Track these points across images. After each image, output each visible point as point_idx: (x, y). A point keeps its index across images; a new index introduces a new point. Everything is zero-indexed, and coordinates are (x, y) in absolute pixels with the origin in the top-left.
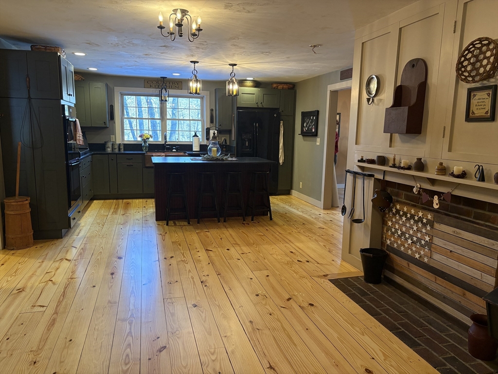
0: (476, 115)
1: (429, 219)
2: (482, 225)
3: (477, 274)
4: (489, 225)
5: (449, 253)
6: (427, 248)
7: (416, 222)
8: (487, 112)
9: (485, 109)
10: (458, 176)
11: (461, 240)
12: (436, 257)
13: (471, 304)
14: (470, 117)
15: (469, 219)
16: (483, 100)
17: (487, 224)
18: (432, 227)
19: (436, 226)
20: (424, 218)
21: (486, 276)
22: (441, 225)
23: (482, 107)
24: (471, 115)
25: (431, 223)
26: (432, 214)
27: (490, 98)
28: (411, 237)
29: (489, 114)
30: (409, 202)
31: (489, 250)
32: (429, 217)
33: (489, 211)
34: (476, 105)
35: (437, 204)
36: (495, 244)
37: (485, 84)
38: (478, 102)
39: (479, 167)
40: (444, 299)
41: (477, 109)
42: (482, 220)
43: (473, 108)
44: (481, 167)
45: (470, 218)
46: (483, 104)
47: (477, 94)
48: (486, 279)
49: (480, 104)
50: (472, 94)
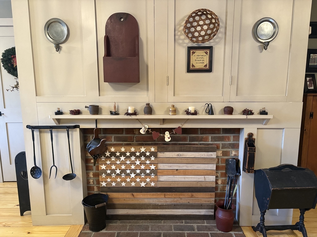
0: (196, 67)
1: (153, 152)
2: (197, 144)
3: (201, 178)
4: (202, 143)
5: (176, 172)
6: (153, 174)
7: (138, 157)
8: (206, 65)
9: (203, 63)
10: (193, 114)
11: (186, 159)
12: (163, 178)
13: (198, 200)
14: (191, 69)
15: (186, 143)
16: (202, 57)
17: (201, 142)
18: (156, 156)
19: (160, 155)
20: (147, 152)
21: (208, 177)
22: (165, 153)
23: (201, 62)
24: (191, 67)
25: (154, 154)
26: (156, 147)
27: (208, 56)
28: (133, 171)
29: (207, 67)
30: (122, 143)
31: (210, 159)
32: (153, 149)
33: (201, 134)
34: (196, 60)
35: (169, 138)
36: (213, 154)
37: (201, 45)
38: (197, 58)
39: (208, 105)
40: (175, 206)
41: (197, 63)
42: (196, 141)
43: (192, 62)
44: (210, 105)
45: (187, 141)
46: (202, 59)
47: (196, 51)
48: (209, 179)
49: (199, 59)
50: (191, 52)
